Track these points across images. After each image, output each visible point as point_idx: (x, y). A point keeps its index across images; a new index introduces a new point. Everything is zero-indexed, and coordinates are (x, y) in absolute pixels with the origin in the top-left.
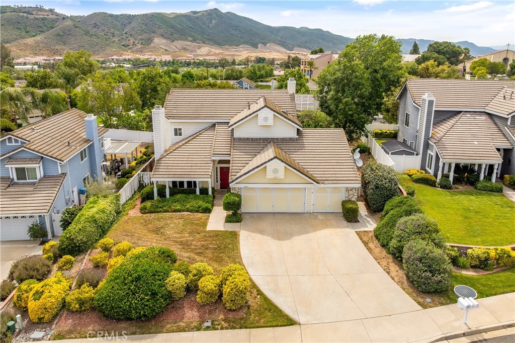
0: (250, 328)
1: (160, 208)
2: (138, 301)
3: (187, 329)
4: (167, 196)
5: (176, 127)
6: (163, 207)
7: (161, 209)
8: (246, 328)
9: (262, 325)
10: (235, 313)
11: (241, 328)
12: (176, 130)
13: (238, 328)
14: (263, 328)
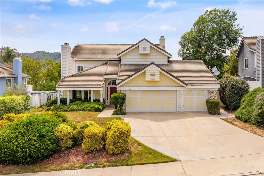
0: (132, 165)
1: (61, 108)
2: (26, 141)
3: (70, 168)
4: (67, 104)
5: (79, 65)
6: (63, 108)
7: (61, 110)
8: (128, 165)
9: (143, 162)
10: (117, 157)
11: (122, 165)
12: (79, 67)
13: (120, 166)
14: (144, 165)
